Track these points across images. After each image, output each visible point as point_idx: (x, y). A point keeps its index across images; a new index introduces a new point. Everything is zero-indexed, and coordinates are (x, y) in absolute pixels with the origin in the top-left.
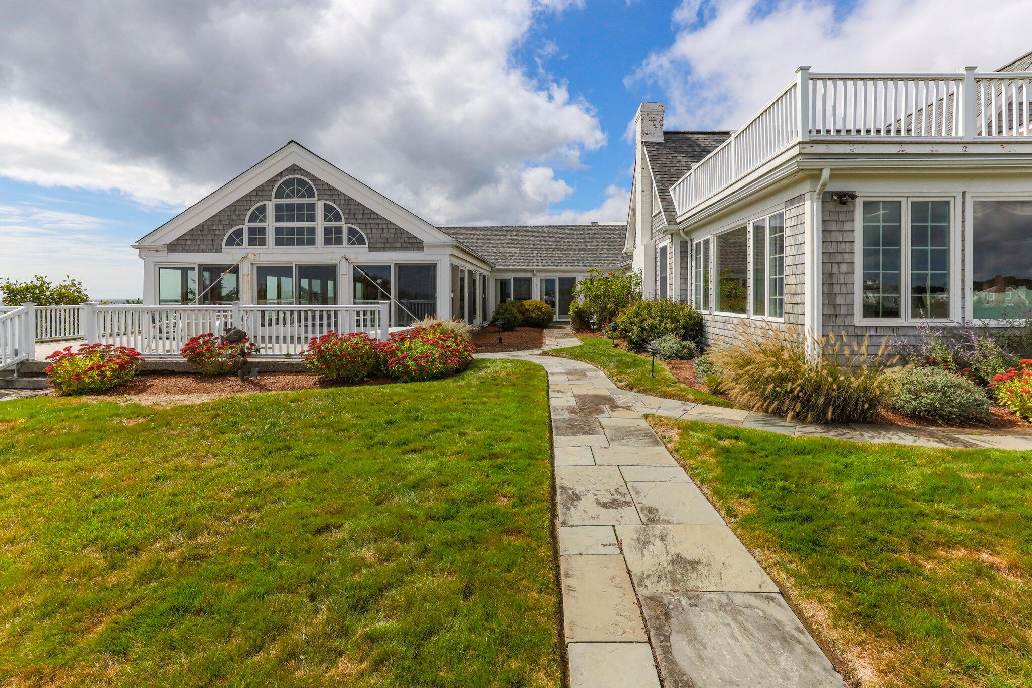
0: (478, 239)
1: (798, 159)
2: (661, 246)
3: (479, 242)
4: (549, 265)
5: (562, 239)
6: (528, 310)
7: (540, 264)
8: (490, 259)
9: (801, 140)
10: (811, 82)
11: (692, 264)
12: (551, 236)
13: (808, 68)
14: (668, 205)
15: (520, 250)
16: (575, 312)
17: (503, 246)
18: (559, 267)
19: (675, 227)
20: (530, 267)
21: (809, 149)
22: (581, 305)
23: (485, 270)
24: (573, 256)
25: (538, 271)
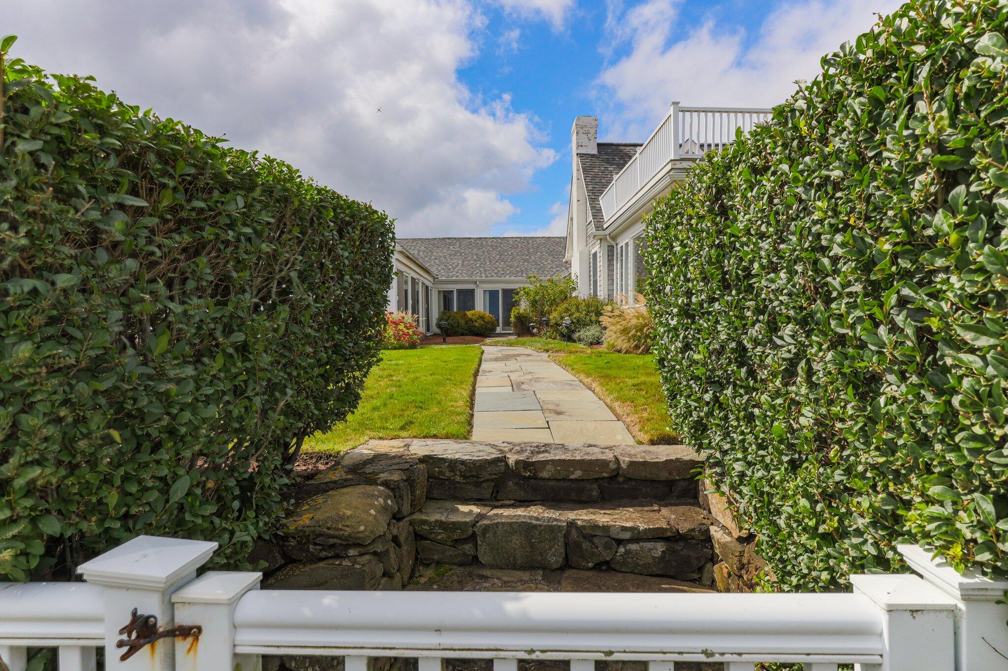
0: (419, 251)
1: (671, 173)
2: (593, 252)
3: (421, 254)
4: (492, 276)
5: (507, 251)
6: (471, 320)
7: (483, 275)
8: (433, 270)
9: (673, 158)
10: (681, 114)
11: (617, 266)
12: (494, 248)
13: (678, 103)
14: (597, 212)
15: (463, 261)
16: (516, 317)
17: (445, 257)
18: (502, 278)
19: (602, 233)
20: (473, 278)
21: (679, 165)
22: (522, 311)
23: (428, 280)
24: (517, 267)
25: (482, 282)
